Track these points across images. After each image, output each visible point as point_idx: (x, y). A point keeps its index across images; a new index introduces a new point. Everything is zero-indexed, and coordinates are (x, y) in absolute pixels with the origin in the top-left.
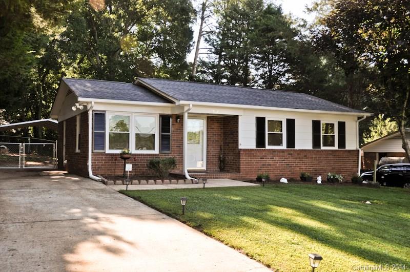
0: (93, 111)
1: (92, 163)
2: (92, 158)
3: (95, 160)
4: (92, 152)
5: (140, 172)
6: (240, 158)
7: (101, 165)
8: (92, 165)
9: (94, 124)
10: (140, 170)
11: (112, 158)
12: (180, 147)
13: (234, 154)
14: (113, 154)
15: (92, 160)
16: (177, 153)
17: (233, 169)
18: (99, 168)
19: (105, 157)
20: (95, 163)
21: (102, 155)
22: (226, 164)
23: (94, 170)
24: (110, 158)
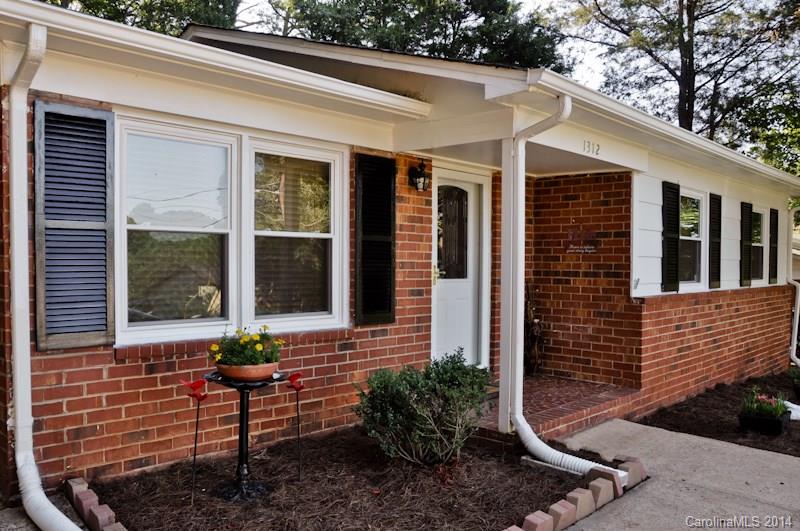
0: (35, 97)
1: (36, 411)
2: (35, 380)
3: (50, 394)
4: (35, 349)
5: (279, 423)
6: (640, 334)
7: (92, 417)
8: (37, 426)
9: (41, 178)
10: (280, 411)
11: (151, 369)
12: (420, 293)
13: (601, 314)
14: (156, 347)
15: (35, 396)
16: (411, 320)
17: (597, 371)
18: (78, 434)
19: (112, 373)
20: (57, 408)
21: (92, 360)
22: (552, 350)
23: (47, 453)
24: (137, 370)
